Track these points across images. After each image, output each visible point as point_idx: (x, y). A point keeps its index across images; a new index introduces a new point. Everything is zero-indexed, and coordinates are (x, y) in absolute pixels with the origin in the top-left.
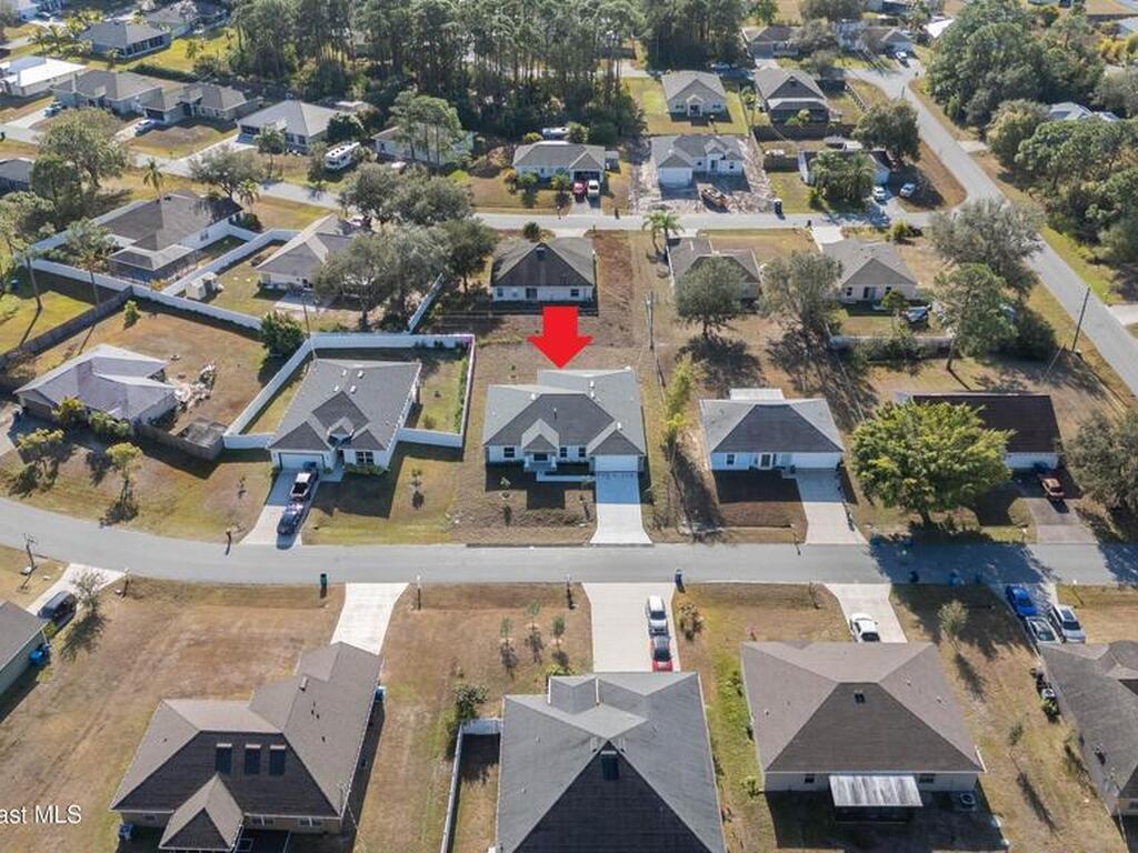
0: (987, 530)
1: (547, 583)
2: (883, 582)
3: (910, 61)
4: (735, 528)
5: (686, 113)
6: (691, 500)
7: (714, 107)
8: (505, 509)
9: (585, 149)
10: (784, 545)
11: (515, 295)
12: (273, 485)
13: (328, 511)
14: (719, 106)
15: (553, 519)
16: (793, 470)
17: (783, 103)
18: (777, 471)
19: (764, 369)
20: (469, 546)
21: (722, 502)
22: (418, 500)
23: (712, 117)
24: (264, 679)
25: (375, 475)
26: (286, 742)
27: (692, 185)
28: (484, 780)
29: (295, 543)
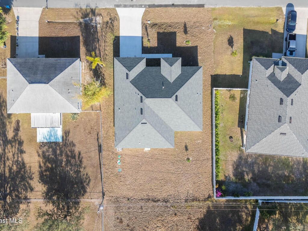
6: (94, 41)
8: (187, 33)
13: (274, 32)
15: (163, 26)
19: (37, 165)
20: (202, 6)
21: (79, 37)
22: (231, 42)
29: (285, 8)
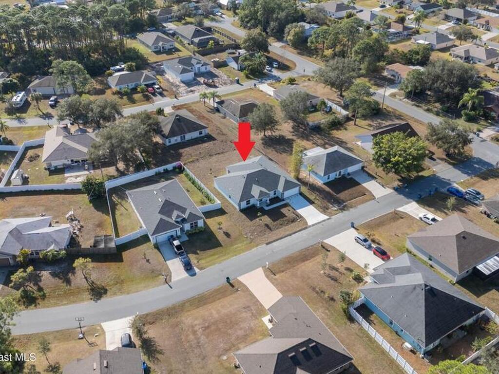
0: (420, 174)
1: (311, 246)
2: (411, 202)
3: (223, 16)
4: (349, 202)
5: (160, 50)
6: (325, 197)
7: (170, 46)
8: (265, 225)
9: (143, 73)
10: (371, 201)
11: (176, 140)
12: (160, 252)
13: (196, 253)
14: (172, 45)
15: (286, 222)
16: (349, 174)
17: (200, 40)
18: (343, 177)
20: (267, 244)
21: (337, 194)
22: (227, 235)
23: (173, 50)
24: (252, 328)
25: (202, 231)
26: (314, 341)
27: (195, 79)
28: (374, 323)
29: (196, 272)
